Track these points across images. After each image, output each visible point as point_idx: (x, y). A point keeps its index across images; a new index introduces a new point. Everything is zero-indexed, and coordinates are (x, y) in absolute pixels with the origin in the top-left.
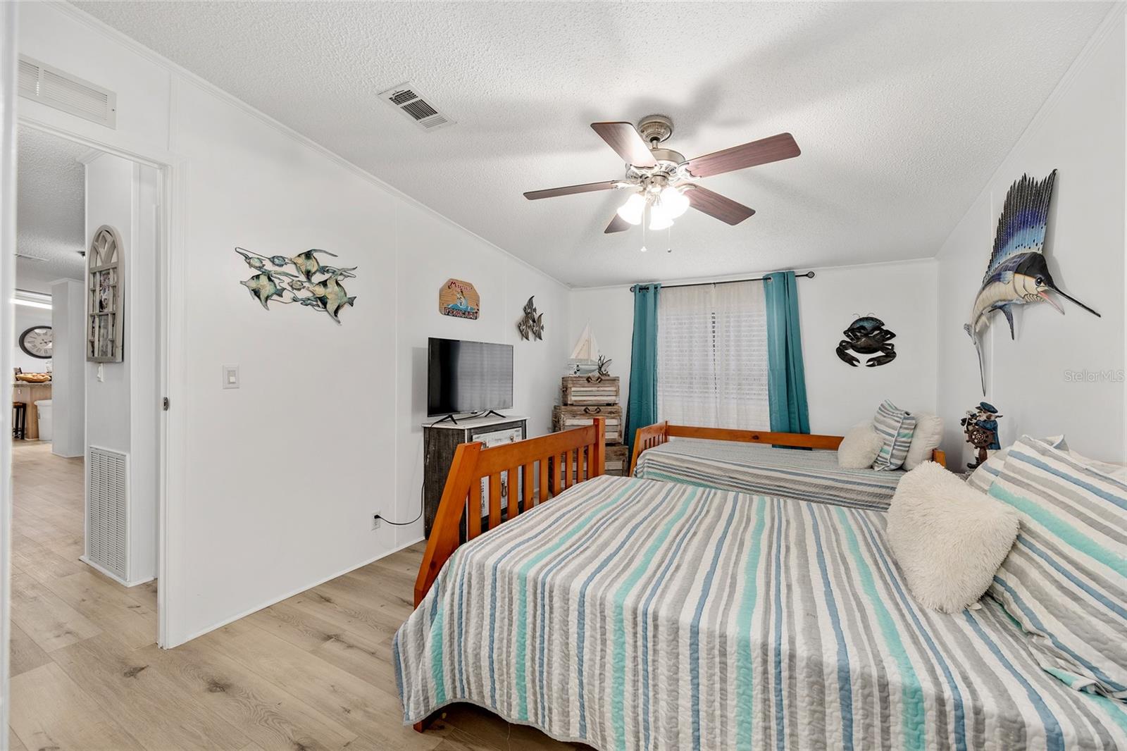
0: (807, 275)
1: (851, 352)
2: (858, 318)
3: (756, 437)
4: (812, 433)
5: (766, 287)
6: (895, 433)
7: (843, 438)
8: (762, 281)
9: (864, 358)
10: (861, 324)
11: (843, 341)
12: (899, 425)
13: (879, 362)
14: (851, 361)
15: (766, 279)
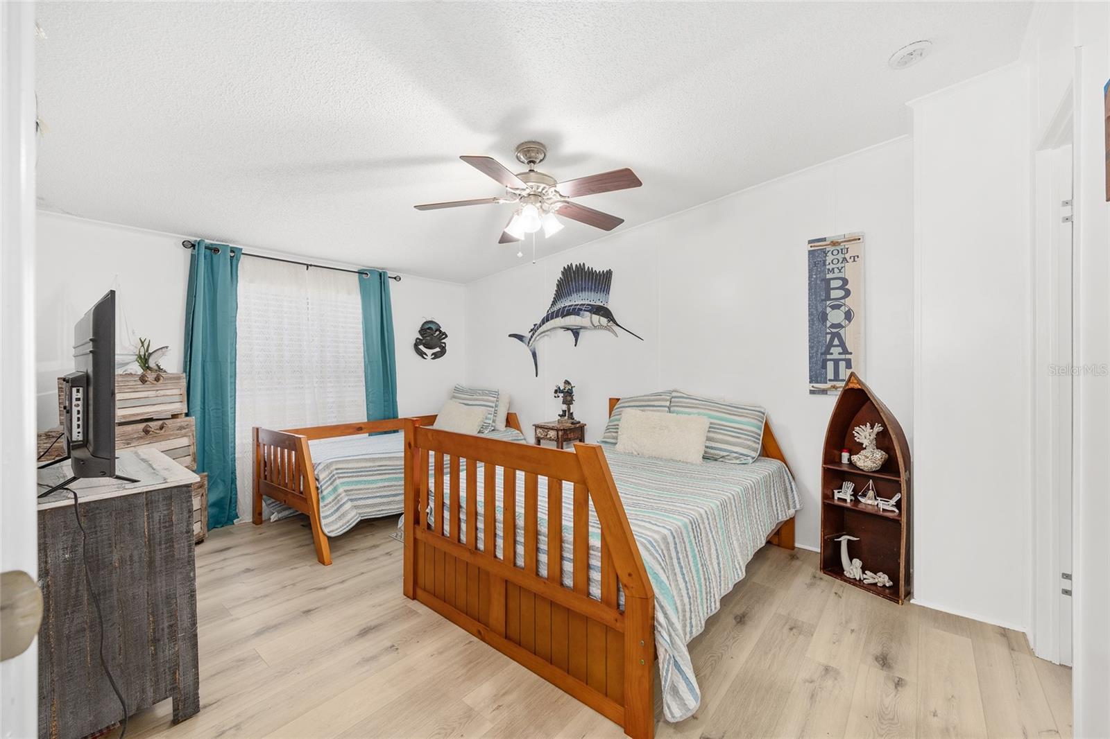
0: (395, 278)
1: (421, 347)
2: (425, 321)
3: (358, 429)
4: (399, 417)
5: (361, 280)
6: (494, 405)
7: (437, 415)
8: (357, 274)
9: (429, 352)
10: (430, 325)
11: (417, 339)
12: (495, 399)
13: (436, 356)
14: (422, 354)
15: (360, 273)
